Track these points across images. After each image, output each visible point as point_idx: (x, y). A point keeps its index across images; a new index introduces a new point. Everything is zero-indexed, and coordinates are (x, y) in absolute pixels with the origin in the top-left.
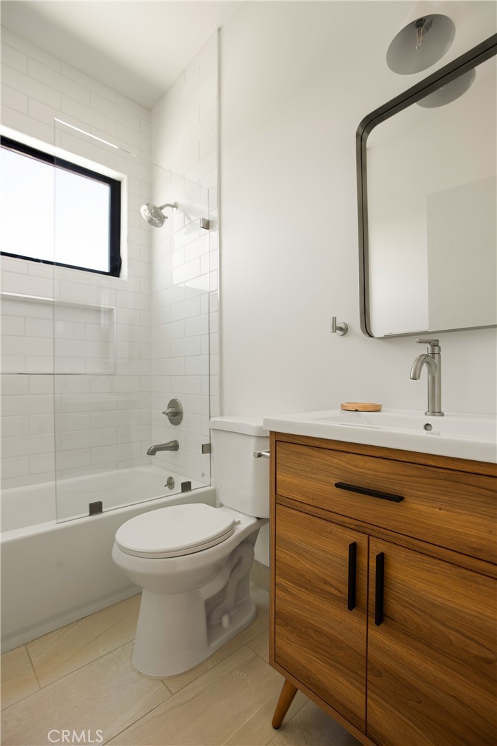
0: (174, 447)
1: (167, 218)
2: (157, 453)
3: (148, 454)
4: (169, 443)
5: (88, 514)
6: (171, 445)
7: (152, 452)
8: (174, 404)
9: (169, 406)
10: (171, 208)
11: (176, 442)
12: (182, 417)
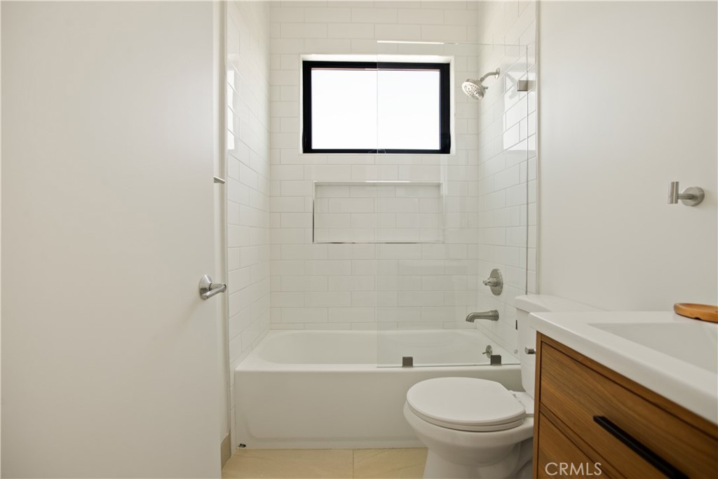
0: (495, 317)
1: (487, 88)
2: (475, 320)
3: (467, 320)
4: (489, 312)
5: (401, 365)
6: (491, 314)
7: (471, 319)
8: (495, 273)
9: (492, 276)
10: (493, 76)
11: (496, 311)
12: (502, 288)
